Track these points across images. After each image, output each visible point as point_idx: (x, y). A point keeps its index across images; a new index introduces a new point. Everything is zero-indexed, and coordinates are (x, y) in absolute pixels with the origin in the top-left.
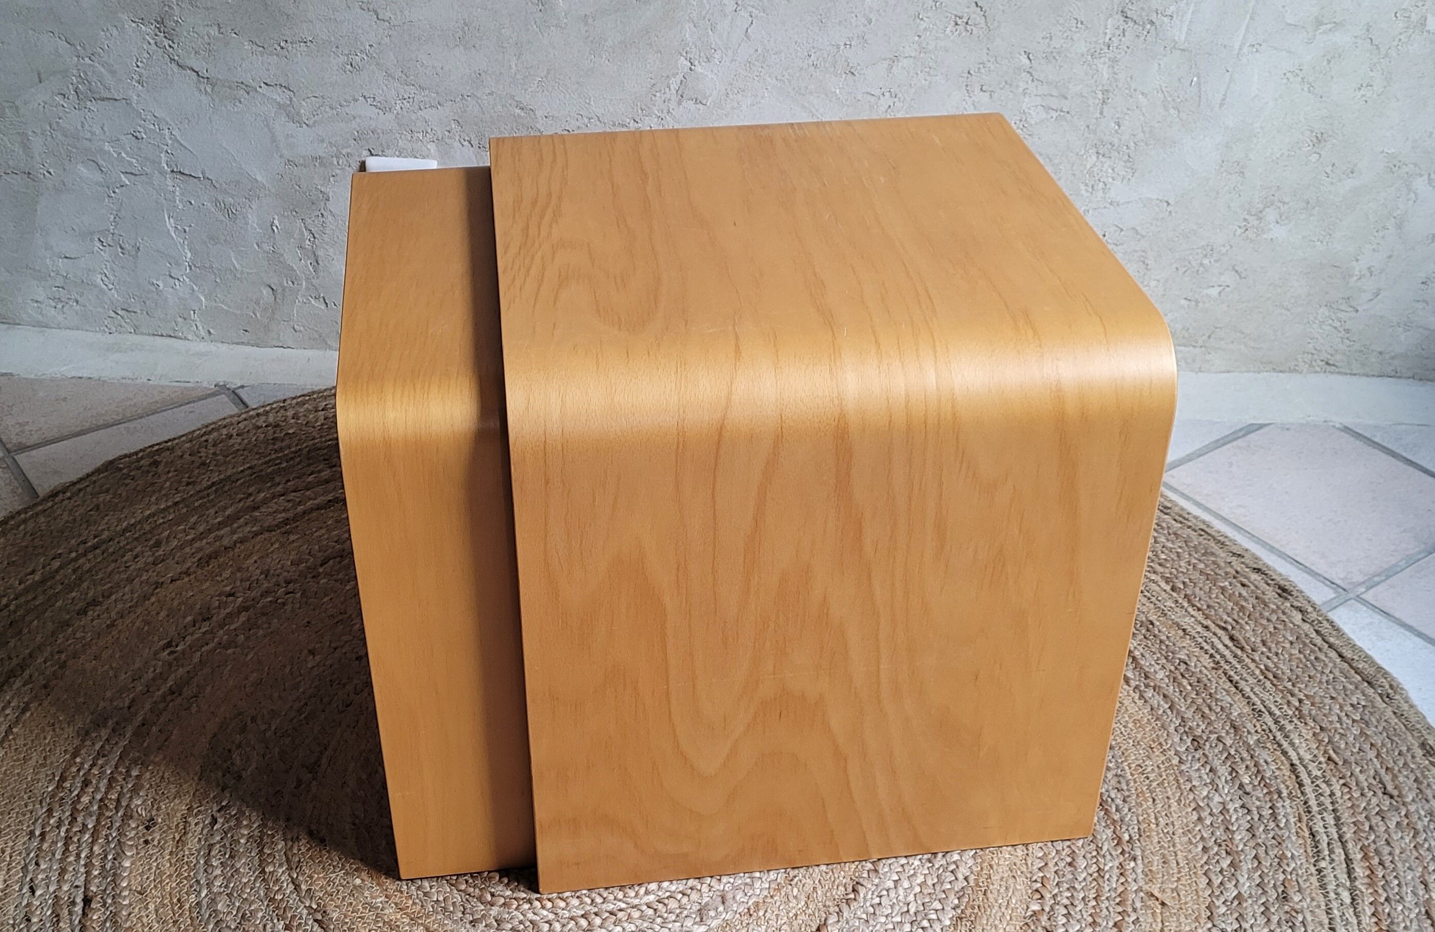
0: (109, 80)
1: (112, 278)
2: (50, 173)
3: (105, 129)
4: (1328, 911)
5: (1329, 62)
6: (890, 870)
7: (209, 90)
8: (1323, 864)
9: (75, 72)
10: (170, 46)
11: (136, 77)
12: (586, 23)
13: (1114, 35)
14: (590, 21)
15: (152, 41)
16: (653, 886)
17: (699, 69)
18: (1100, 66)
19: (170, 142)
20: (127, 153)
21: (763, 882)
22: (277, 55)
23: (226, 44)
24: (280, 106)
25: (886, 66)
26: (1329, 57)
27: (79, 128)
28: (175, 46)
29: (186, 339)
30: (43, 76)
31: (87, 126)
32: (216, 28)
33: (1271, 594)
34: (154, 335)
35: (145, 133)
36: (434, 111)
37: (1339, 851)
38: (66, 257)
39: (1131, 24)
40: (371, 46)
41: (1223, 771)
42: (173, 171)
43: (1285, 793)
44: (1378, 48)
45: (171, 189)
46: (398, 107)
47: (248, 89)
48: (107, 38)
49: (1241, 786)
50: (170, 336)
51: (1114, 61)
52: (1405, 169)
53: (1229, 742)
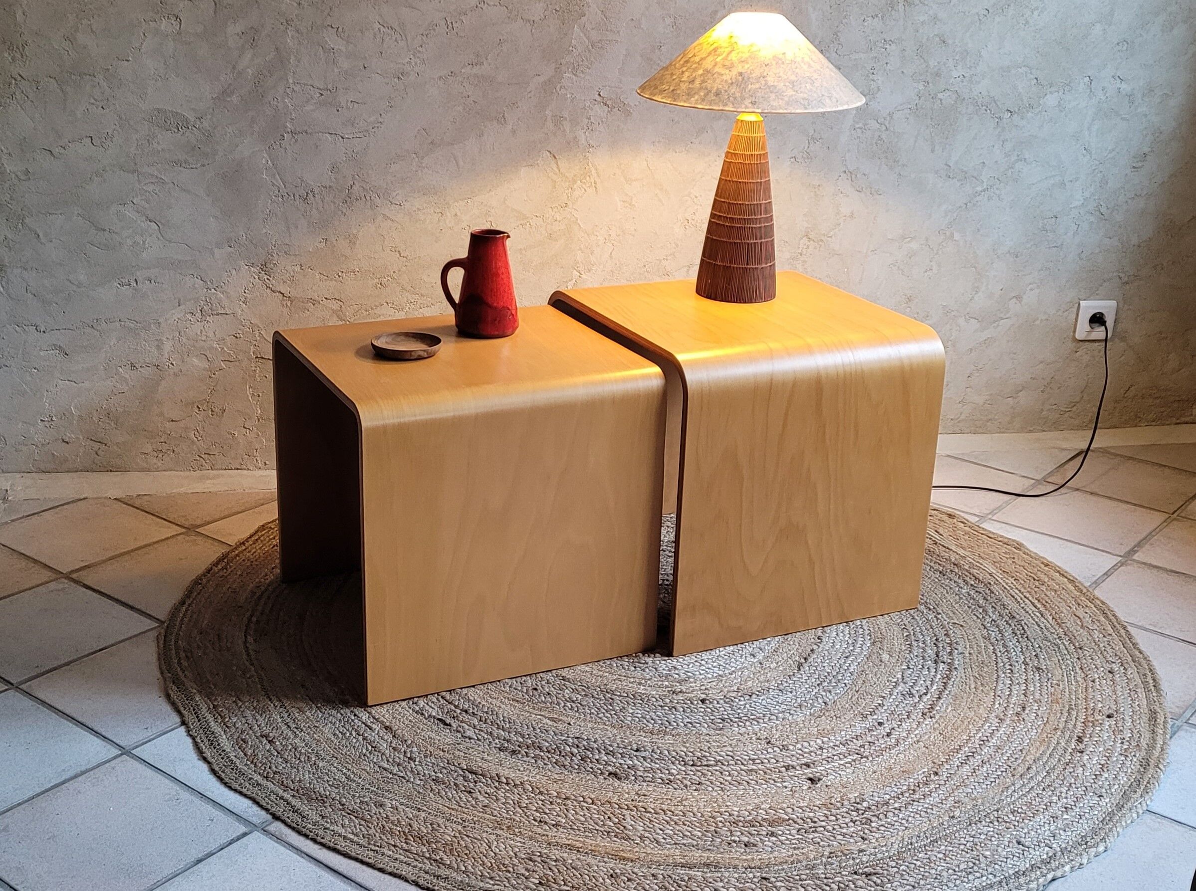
0: (225, 302)
1: (201, 432)
2: (173, 364)
3: (216, 333)
4: (1034, 620)
5: (910, 258)
6: (832, 631)
7: (289, 304)
8: (1022, 605)
9: (204, 299)
10: (268, 279)
11: (243, 299)
12: (521, 254)
13: (803, 248)
14: (524, 252)
15: (256, 277)
16: (721, 649)
17: (584, 276)
18: (798, 266)
19: (258, 338)
20: (228, 348)
21: (774, 642)
22: (336, 281)
23: (305, 276)
24: (334, 311)
25: (686, 270)
26: (910, 255)
27: (199, 333)
28: (271, 279)
29: (248, 469)
30: (182, 302)
31: (204, 333)
32: (299, 267)
33: (945, 518)
34: (226, 469)
35: (243, 334)
36: (429, 309)
37: (1027, 601)
38: (172, 421)
39: (812, 242)
40: (394, 272)
41: (960, 581)
42: (257, 357)
43: (992, 583)
44: (932, 249)
45: (253, 368)
46: (407, 308)
47: (314, 302)
48: (228, 276)
49: (972, 585)
50: (238, 469)
51: (804, 262)
52: (953, 313)
53: (957, 570)
